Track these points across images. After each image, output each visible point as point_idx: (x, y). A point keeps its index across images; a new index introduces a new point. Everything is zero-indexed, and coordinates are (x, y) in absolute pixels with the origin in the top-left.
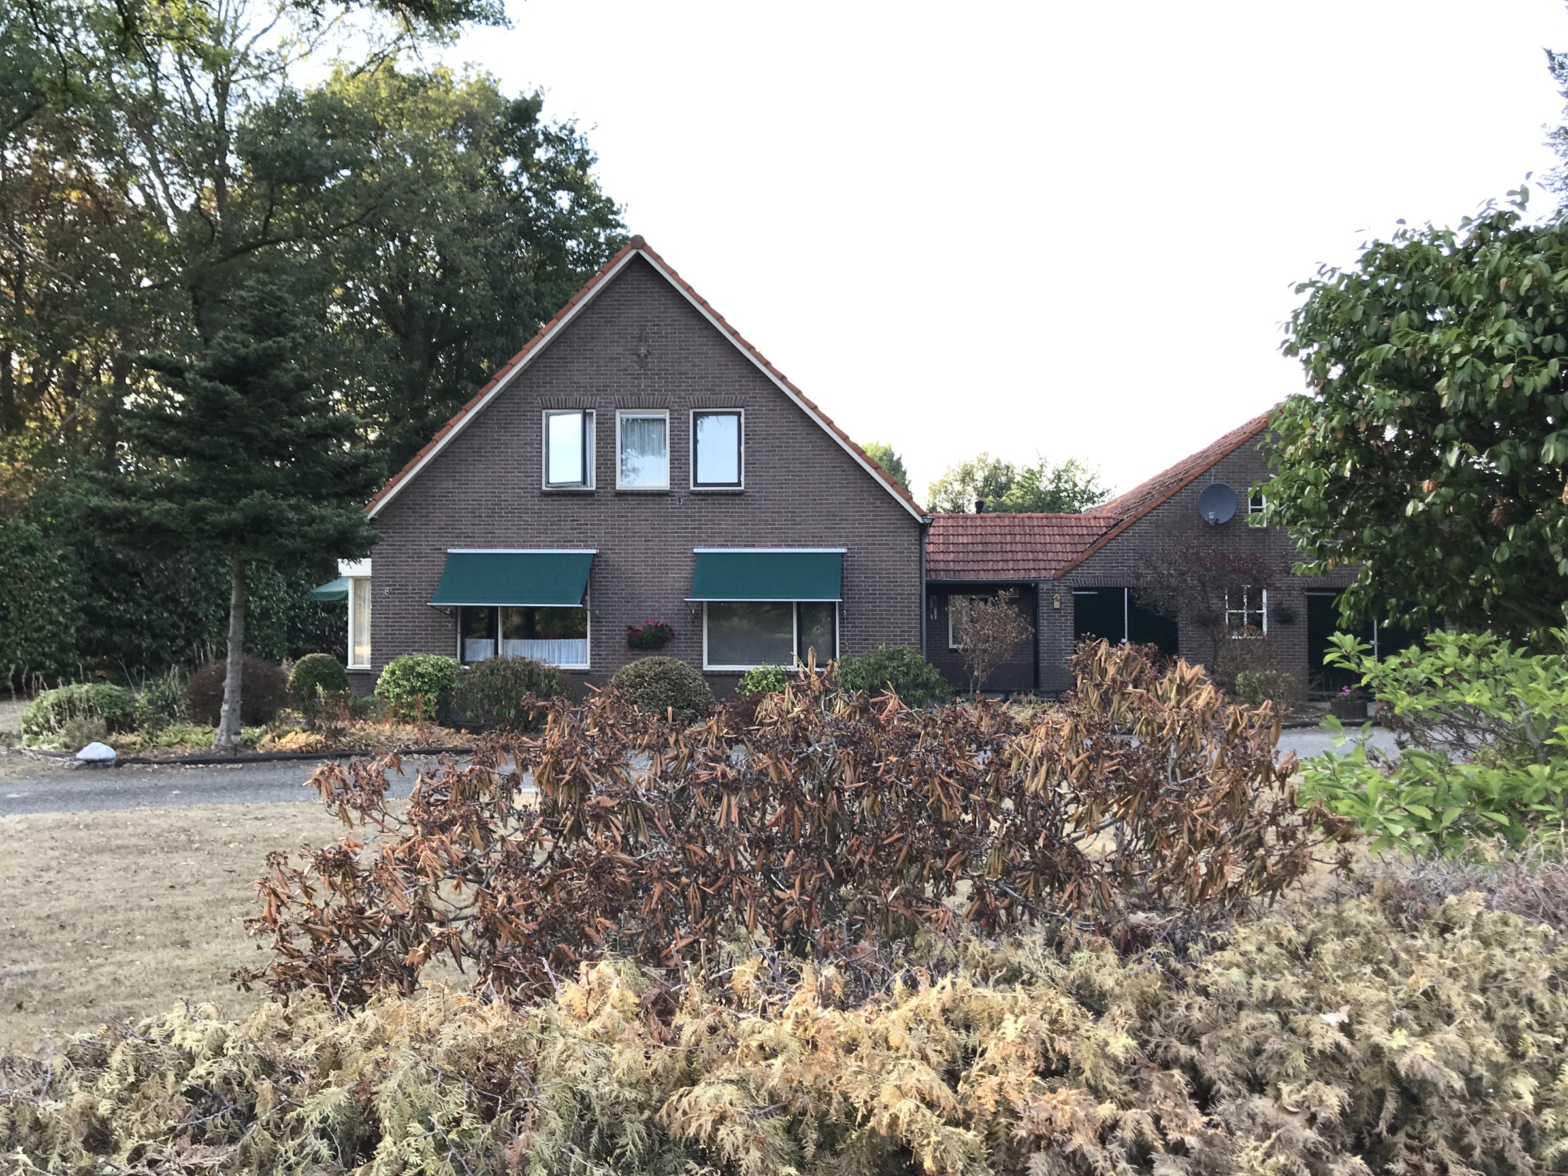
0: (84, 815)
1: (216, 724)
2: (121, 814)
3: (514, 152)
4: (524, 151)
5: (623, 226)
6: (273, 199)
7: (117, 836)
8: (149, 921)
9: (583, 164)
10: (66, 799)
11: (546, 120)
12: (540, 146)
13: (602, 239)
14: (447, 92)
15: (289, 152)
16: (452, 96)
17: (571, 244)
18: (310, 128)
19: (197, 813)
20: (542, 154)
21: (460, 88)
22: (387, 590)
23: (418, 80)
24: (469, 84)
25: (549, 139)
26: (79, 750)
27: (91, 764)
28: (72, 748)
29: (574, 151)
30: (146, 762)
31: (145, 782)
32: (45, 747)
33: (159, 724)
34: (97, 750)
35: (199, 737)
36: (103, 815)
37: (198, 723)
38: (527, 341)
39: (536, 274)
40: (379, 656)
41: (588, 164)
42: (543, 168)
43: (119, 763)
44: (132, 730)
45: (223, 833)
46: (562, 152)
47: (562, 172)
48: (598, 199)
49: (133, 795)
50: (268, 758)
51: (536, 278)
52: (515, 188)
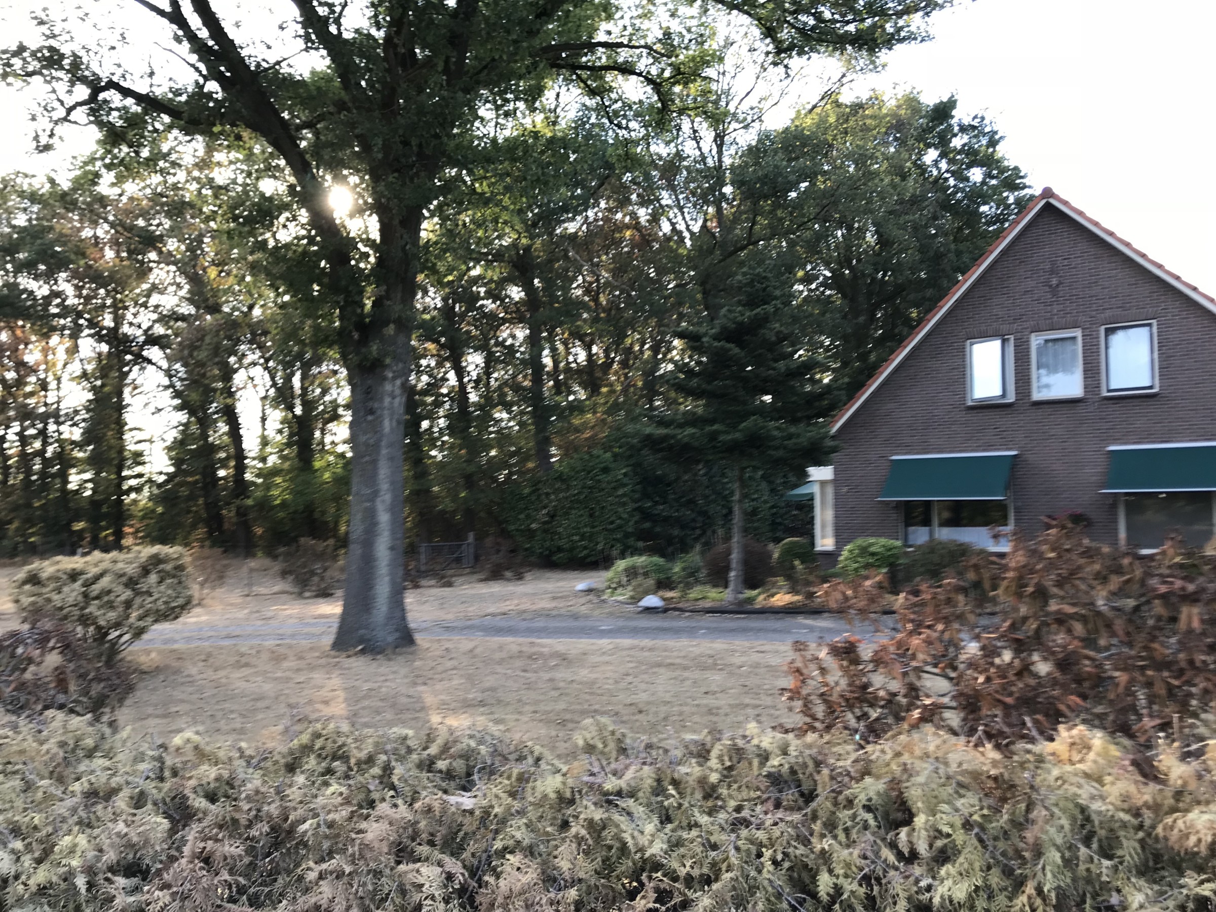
0: (646, 642)
1: (726, 587)
2: (671, 643)
3: (934, 145)
4: (943, 143)
5: (1030, 187)
6: (755, 212)
7: (666, 657)
8: (693, 714)
9: (993, 143)
10: (635, 632)
11: (961, 115)
12: (955, 135)
13: (1011, 200)
14: (880, 108)
15: (766, 175)
16: (884, 111)
17: (984, 208)
18: (780, 155)
19: (719, 645)
20: (957, 142)
21: (891, 104)
22: (845, 489)
23: (857, 105)
24: (898, 100)
25: (963, 129)
26: (640, 600)
27: (649, 610)
28: (635, 600)
29: (984, 135)
30: (682, 610)
31: (681, 623)
32: (621, 598)
33: (689, 586)
34: (652, 601)
35: (715, 595)
36: (659, 643)
37: (715, 586)
38: (950, 289)
39: (955, 237)
40: (841, 539)
41: (997, 142)
42: (959, 152)
43: (665, 610)
44: (672, 589)
45: (737, 660)
46: (975, 136)
47: (976, 153)
48: (1007, 169)
49: (677, 632)
50: (763, 611)
51: (955, 240)
52: (935, 173)
